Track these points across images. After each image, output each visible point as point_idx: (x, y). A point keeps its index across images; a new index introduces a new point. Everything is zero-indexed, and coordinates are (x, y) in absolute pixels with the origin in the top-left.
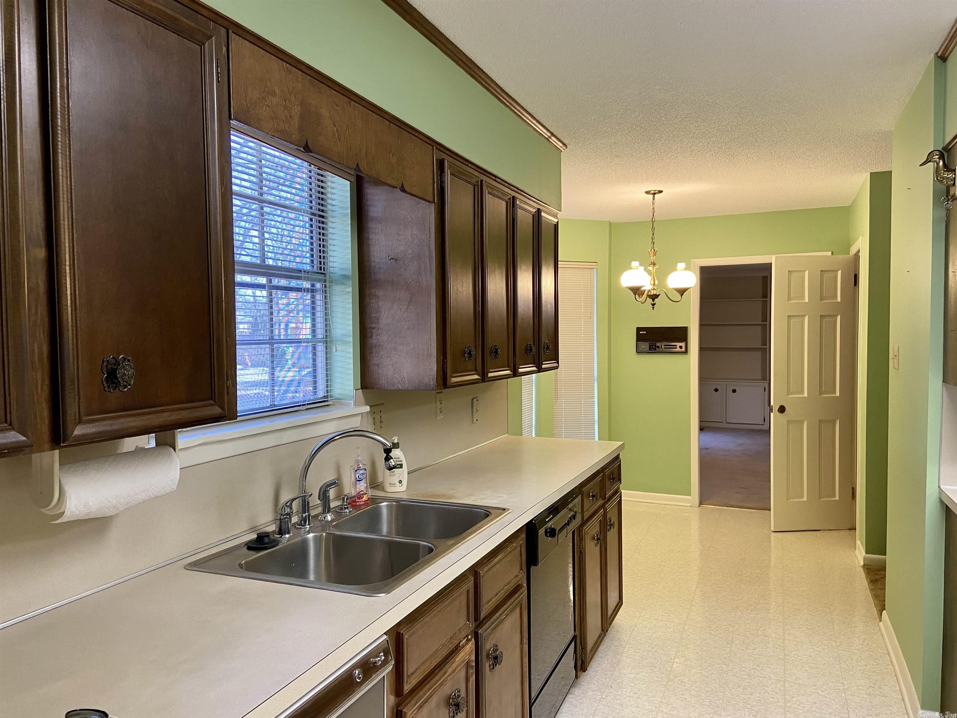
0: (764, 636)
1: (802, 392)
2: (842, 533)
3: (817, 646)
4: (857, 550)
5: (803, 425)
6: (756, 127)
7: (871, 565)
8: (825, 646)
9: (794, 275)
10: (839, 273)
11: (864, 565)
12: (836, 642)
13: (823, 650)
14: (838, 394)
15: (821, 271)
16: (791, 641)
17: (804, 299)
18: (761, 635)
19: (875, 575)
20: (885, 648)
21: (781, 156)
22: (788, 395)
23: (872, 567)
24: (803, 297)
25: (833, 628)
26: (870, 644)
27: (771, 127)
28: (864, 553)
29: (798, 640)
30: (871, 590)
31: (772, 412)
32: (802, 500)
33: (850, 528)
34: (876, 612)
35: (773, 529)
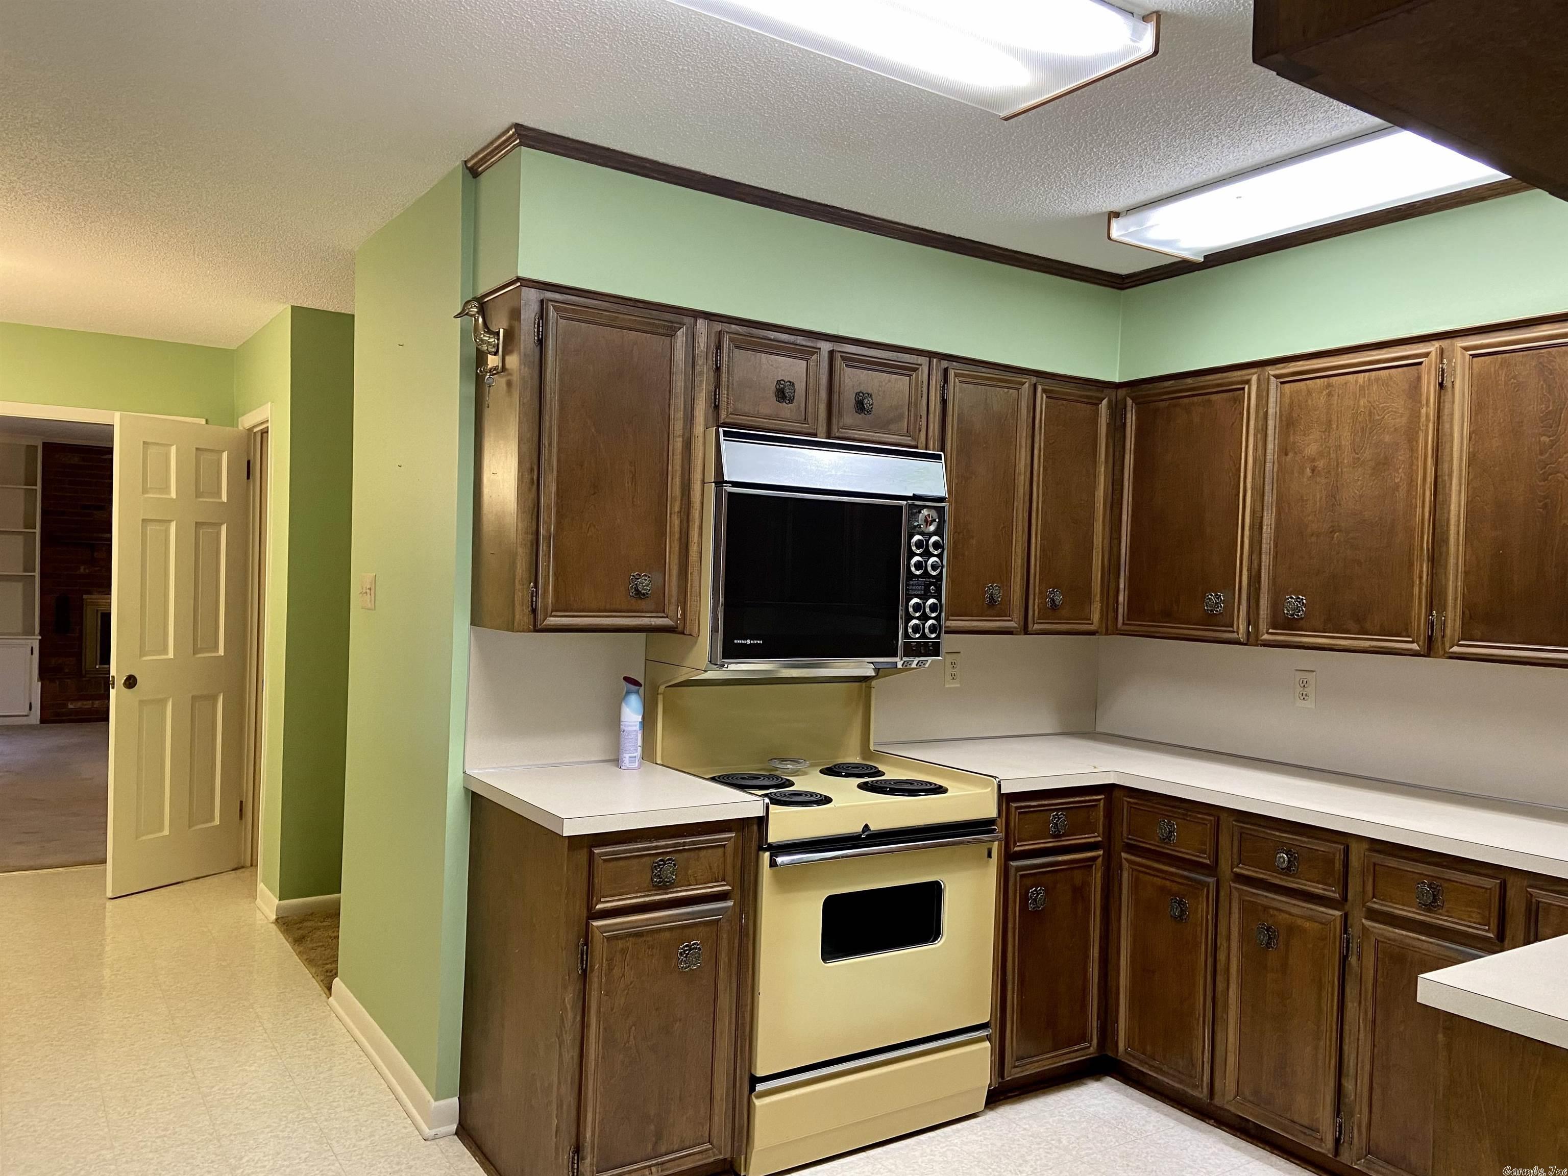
0: (157, 1077)
1: (165, 650)
2: (226, 877)
3: (248, 1064)
4: (258, 899)
5: (166, 706)
6: (154, 183)
7: (287, 917)
8: (261, 1060)
9: (152, 450)
10: (225, 455)
11: (277, 920)
12: (275, 1048)
13: (259, 1067)
14: (221, 652)
15: (197, 449)
16: (206, 1071)
17: (169, 493)
18: (151, 1077)
19: (298, 929)
20: (348, 1033)
21: (170, 243)
22: (141, 655)
23: (290, 918)
24: (167, 489)
25: (264, 1029)
26: (325, 1034)
27: (179, 192)
28: (277, 901)
29: (216, 1064)
30: (299, 954)
31: (113, 688)
32: (161, 834)
33: (236, 866)
34: (317, 984)
35: (109, 894)
